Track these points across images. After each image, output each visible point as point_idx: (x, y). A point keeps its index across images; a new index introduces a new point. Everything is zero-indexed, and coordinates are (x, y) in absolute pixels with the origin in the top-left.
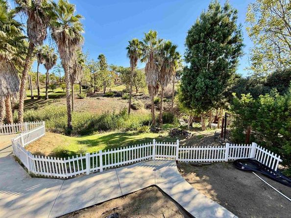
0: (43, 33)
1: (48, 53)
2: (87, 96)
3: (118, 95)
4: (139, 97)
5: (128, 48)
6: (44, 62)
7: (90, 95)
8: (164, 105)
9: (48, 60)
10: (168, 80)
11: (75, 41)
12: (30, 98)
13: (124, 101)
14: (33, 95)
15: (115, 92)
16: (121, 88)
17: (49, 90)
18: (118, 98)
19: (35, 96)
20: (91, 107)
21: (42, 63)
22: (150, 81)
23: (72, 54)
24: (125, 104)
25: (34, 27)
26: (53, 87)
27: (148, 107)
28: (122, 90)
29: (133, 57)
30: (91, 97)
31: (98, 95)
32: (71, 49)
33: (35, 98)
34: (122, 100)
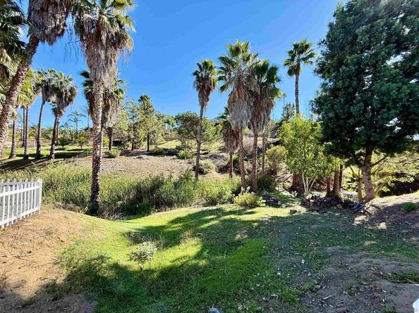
0: (58, 23)
1: (61, 83)
2: (121, 155)
3: (170, 153)
4: (204, 156)
5: (196, 74)
6: (54, 98)
7: (126, 153)
8: (247, 165)
9: (60, 96)
10: (266, 120)
11: (118, 40)
12: (22, 158)
13: (183, 161)
14: (27, 153)
15: (165, 150)
16: (172, 145)
17: (56, 148)
18: (172, 157)
19: (31, 155)
20: (129, 170)
21: (49, 101)
22: (239, 120)
23: (111, 63)
24: (184, 165)
25: (42, 9)
26: (64, 142)
27: (222, 170)
28: (174, 147)
29: (204, 86)
30: (127, 156)
31: (138, 153)
32: (109, 54)
33: (30, 158)
34: (178, 160)
